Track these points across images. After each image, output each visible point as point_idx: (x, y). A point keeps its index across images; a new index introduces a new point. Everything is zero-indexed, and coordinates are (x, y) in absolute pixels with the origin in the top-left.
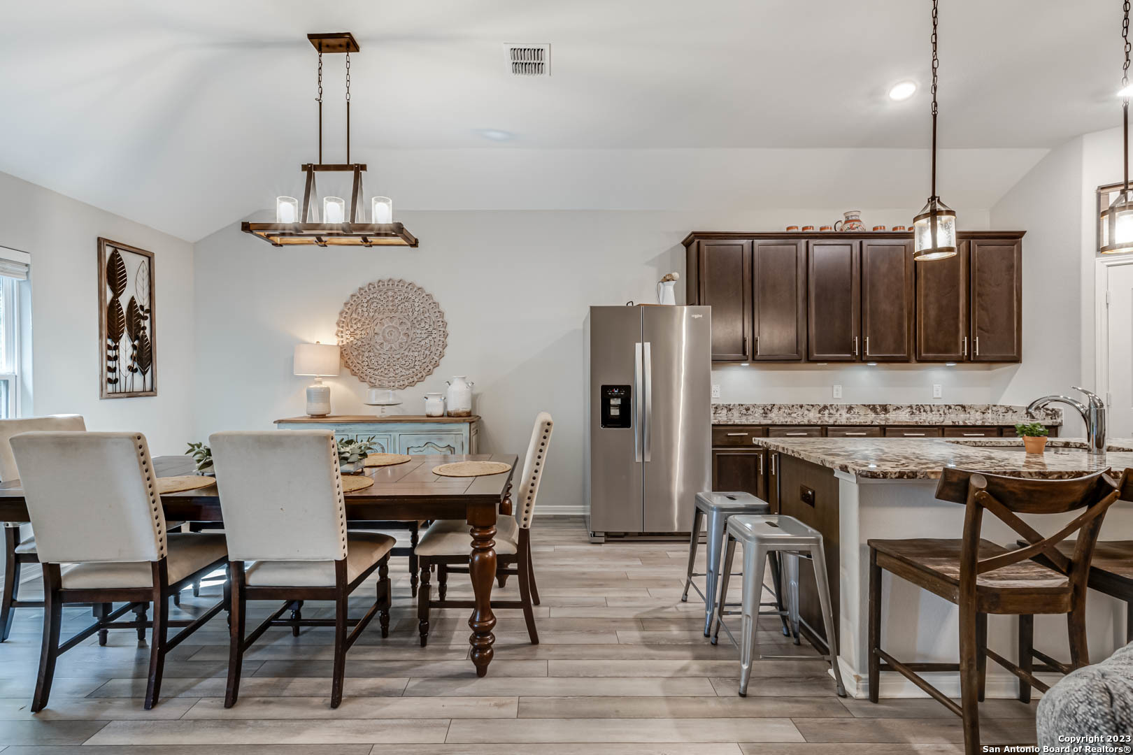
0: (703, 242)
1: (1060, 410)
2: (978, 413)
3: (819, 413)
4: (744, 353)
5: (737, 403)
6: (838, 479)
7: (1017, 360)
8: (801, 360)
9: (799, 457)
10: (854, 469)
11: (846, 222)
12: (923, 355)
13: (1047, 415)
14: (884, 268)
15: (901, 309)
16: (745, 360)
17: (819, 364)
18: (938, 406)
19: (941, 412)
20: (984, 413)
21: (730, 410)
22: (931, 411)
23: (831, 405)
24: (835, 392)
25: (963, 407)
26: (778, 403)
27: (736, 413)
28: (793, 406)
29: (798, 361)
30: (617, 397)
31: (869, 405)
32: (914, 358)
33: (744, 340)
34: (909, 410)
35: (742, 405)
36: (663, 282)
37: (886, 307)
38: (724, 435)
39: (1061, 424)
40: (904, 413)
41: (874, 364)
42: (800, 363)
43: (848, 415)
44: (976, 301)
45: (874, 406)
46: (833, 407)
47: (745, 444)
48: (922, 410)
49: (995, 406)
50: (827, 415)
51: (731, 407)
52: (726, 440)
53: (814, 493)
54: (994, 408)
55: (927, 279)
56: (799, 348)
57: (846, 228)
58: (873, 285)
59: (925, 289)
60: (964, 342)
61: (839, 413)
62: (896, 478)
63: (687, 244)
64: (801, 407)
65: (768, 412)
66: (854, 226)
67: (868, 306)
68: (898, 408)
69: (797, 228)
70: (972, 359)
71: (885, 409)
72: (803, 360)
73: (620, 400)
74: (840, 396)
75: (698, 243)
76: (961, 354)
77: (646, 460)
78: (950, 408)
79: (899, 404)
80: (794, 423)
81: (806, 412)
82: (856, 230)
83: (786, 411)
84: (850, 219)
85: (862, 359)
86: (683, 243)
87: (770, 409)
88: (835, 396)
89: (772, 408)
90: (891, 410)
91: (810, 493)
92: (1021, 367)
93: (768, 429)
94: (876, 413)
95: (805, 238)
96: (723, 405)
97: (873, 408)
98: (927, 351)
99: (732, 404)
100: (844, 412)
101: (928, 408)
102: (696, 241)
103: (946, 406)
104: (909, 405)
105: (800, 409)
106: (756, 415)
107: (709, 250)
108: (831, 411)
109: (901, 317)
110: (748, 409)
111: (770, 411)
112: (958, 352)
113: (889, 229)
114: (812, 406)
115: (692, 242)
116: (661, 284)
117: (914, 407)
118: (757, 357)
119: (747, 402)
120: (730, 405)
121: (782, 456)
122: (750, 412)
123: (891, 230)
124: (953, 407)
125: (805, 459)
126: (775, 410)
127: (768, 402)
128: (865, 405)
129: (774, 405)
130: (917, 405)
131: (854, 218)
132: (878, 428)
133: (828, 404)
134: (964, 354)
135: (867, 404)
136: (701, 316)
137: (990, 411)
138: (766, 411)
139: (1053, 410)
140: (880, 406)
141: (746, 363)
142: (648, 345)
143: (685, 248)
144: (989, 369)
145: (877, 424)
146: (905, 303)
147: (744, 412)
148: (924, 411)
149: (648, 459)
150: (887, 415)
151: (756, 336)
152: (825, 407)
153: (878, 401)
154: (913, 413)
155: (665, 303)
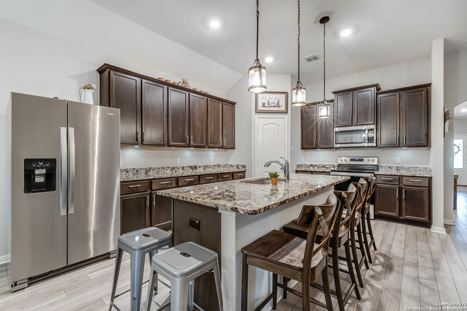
0: (112, 72)
1: (246, 165)
2: (223, 168)
3: (171, 171)
4: (137, 140)
5: (132, 168)
6: (221, 213)
7: (234, 148)
8: (165, 145)
9: (196, 202)
10: (243, 210)
11: (183, 83)
12: (210, 145)
13: (243, 167)
14: (197, 107)
15: (203, 125)
16: (137, 144)
17: (172, 148)
18: (212, 165)
19: (213, 168)
20: (224, 167)
21: (128, 172)
22: (210, 168)
23: (176, 167)
24: (177, 161)
25: (219, 165)
26: (153, 167)
27: (131, 174)
28: (160, 168)
29: (163, 145)
30: (42, 168)
31: (190, 166)
32: (206, 146)
33: (137, 133)
34: (203, 167)
35: (134, 169)
36: (84, 89)
37: (198, 124)
38: (127, 187)
39: (246, 170)
40: (202, 169)
41: (193, 148)
42: (164, 146)
43: (183, 171)
44: (224, 125)
45: (192, 166)
46: (177, 168)
47: (139, 191)
48: (207, 167)
49: (227, 165)
50: (174, 172)
51: (128, 170)
52: (128, 190)
53: (199, 222)
54: (227, 166)
55: (210, 114)
56: (164, 139)
57: (183, 85)
58: (193, 114)
59: (210, 118)
60: (221, 141)
61: (179, 170)
62: (263, 211)
63: (101, 71)
64: (163, 168)
65: (148, 172)
66: (187, 86)
67: (191, 122)
68: (200, 167)
69: (163, 79)
70: (223, 147)
71: (195, 167)
72: (166, 146)
73: (45, 170)
74: (179, 163)
75: (109, 72)
76: (220, 145)
77: (70, 213)
78: (215, 166)
79: (200, 165)
80: (164, 177)
81: (166, 171)
82: (187, 88)
83: (157, 171)
84: (185, 82)
85: (189, 146)
86: (97, 70)
87: (149, 170)
88: (177, 163)
89: (150, 170)
90: (197, 168)
91: (197, 222)
92: (235, 151)
93: (151, 181)
94: (193, 169)
95: (167, 85)
96: (123, 169)
97: (191, 167)
98: (211, 144)
99: (129, 168)
100: (181, 170)
101: (209, 167)
102: (108, 70)
103: (214, 165)
104: (203, 165)
105: (163, 169)
106: (142, 174)
107: (116, 78)
108: (176, 170)
109: (203, 129)
110: (137, 171)
111: (149, 171)
112: (219, 145)
113: (198, 90)
114: (168, 167)
115: (105, 70)
116: (82, 90)
117: (205, 166)
118: (144, 143)
119: (137, 167)
120: (127, 169)
121: (175, 200)
122: (138, 172)
123: (199, 91)
124: (216, 166)
125: (201, 204)
126: (151, 171)
127: (148, 167)
128: (188, 166)
129: (151, 168)
130: (206, 165)
131: (186, 82)
132: (197, 176)
133: (175, 166)
134: (221, 145)
135: (189, 166)
136: (114, 114)
137: (226, 167)
138: (147, 171)
139: (244, 165)
140: (194, 166)
141: (138, 146)
142: (72, 130)
143: (99, 74)
144: (225, 151)
145: (197, 174)
146: (204, 123)
147: (135, 172)
148: (208, 168)
149: (71, 211)
150: (196, 170)
151: (143, 131)
152: (174, 168)
153: (193, 164)
154: (204, 169)
155: (86, 102)
